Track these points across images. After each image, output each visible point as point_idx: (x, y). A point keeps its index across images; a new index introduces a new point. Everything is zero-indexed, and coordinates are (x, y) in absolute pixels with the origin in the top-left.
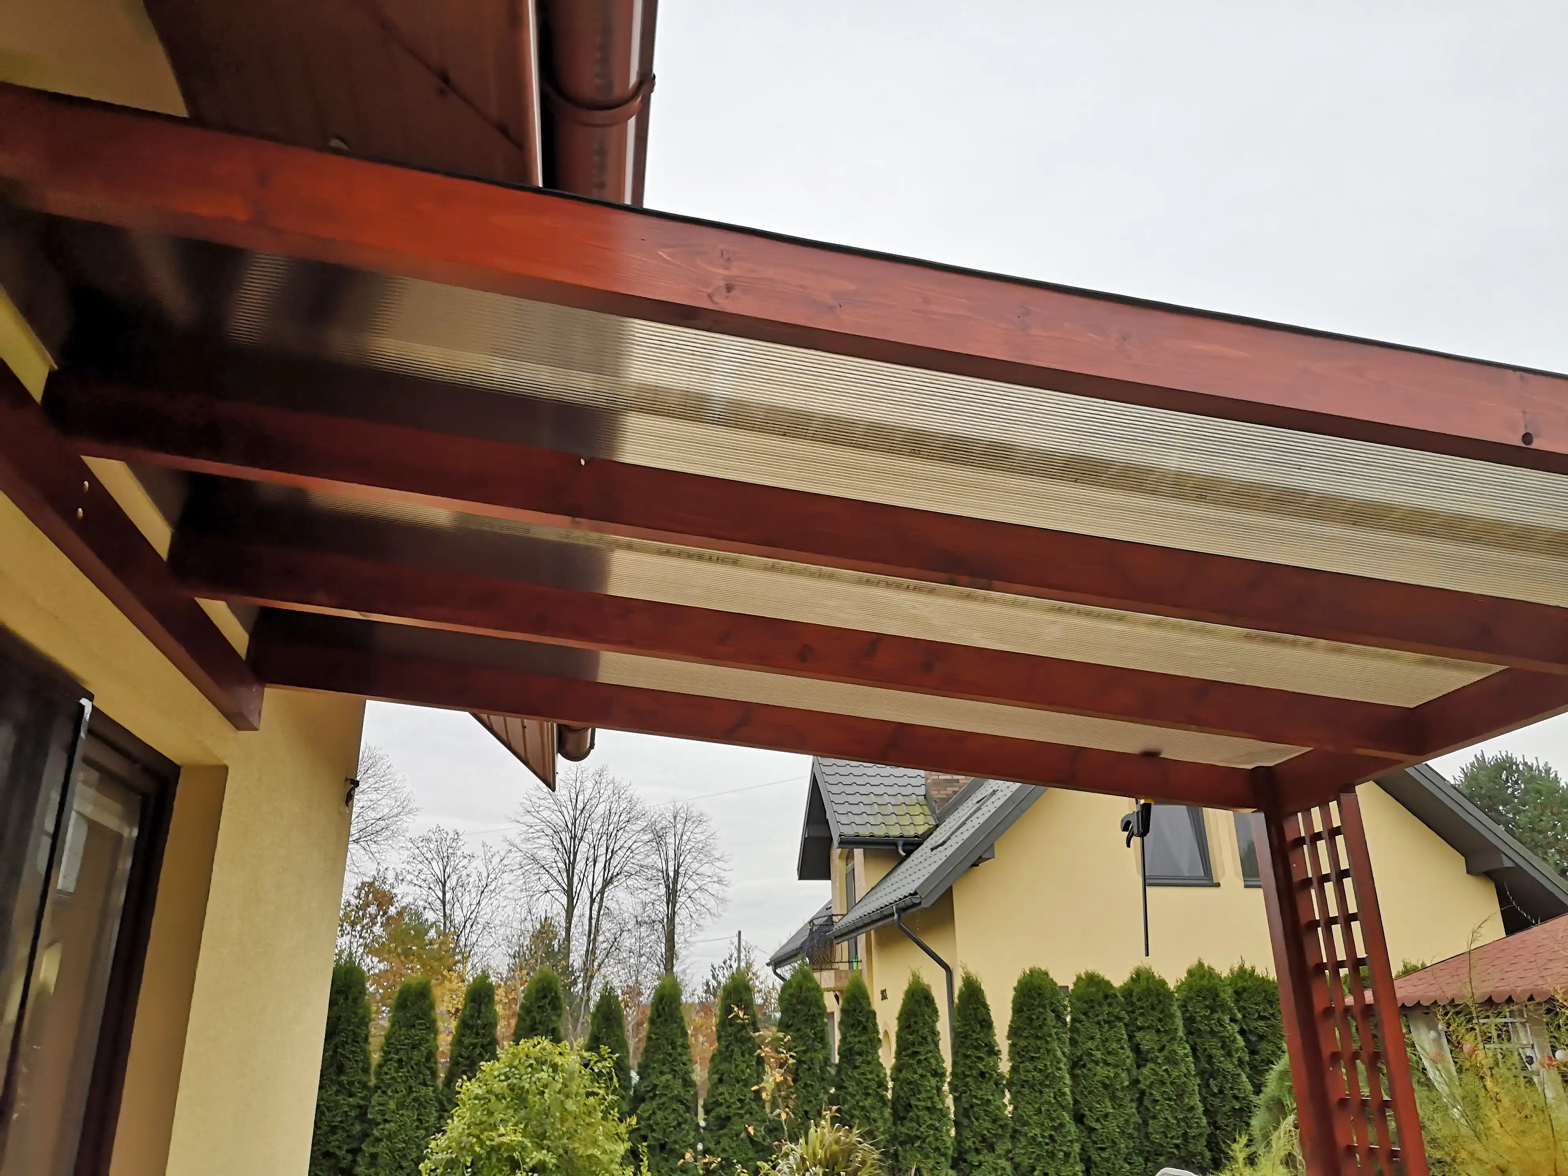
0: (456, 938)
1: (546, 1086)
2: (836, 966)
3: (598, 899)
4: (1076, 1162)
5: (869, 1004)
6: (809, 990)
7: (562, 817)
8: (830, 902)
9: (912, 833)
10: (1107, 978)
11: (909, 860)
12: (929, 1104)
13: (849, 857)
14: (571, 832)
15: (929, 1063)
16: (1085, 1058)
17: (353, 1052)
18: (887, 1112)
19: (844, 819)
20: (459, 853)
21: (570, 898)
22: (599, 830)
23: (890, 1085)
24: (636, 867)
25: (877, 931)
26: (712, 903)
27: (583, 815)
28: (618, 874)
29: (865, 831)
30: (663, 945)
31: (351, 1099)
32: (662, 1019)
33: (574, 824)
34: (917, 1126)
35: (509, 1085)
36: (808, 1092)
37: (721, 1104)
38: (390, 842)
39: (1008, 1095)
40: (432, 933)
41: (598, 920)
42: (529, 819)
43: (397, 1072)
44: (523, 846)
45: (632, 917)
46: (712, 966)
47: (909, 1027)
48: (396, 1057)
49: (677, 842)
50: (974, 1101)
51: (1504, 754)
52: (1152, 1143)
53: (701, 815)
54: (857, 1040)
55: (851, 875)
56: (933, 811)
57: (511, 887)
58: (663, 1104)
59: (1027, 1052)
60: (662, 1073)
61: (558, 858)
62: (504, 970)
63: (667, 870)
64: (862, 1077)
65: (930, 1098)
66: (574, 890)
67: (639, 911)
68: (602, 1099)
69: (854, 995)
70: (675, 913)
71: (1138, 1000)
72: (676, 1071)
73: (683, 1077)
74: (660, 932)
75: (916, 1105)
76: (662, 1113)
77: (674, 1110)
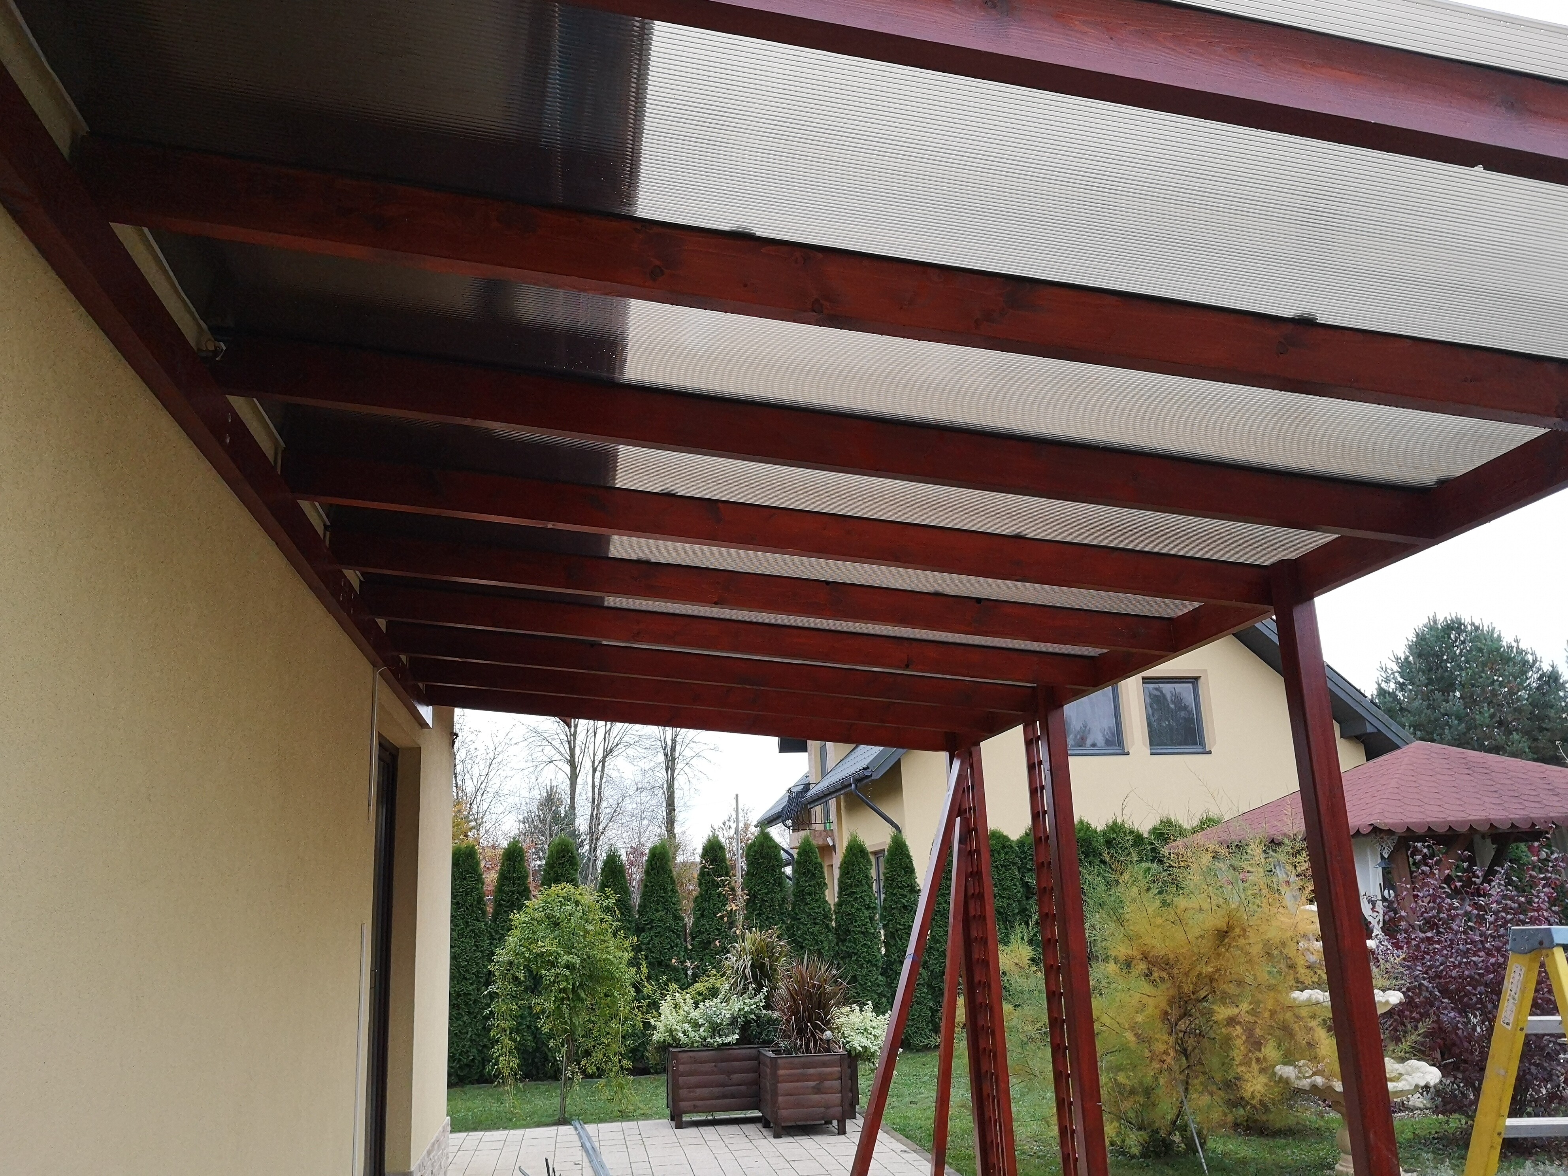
0: (469, 806)
2: (814, 826)
3: (599, 768)
8: (808, 773)
18: (832, 936)
21: (573, 767)
23: (834, 916)
24: (634, 737)
28: (618, 744)
30: (664, 809)
32: (655, 871)
34: (854, 946)
41: (601, 787)
45: (633, 783)
54: (807, 884)
55: (822, 751)
58: (659, 932)
60: (657, 911)
61: (559, 731)
63: (665, 739)
64: (811, 911)
65: (865, 925)
66: (577, 760)
67: (639, 778)
68: (611, 924)
69: (805, 850)
70: (674, 779)
71: (1028, 850)
72: (667, 909)
73: (673, 913)
74: (661, 798)
75: (853, 931)
76: (658, 939)
77: (667, 937)
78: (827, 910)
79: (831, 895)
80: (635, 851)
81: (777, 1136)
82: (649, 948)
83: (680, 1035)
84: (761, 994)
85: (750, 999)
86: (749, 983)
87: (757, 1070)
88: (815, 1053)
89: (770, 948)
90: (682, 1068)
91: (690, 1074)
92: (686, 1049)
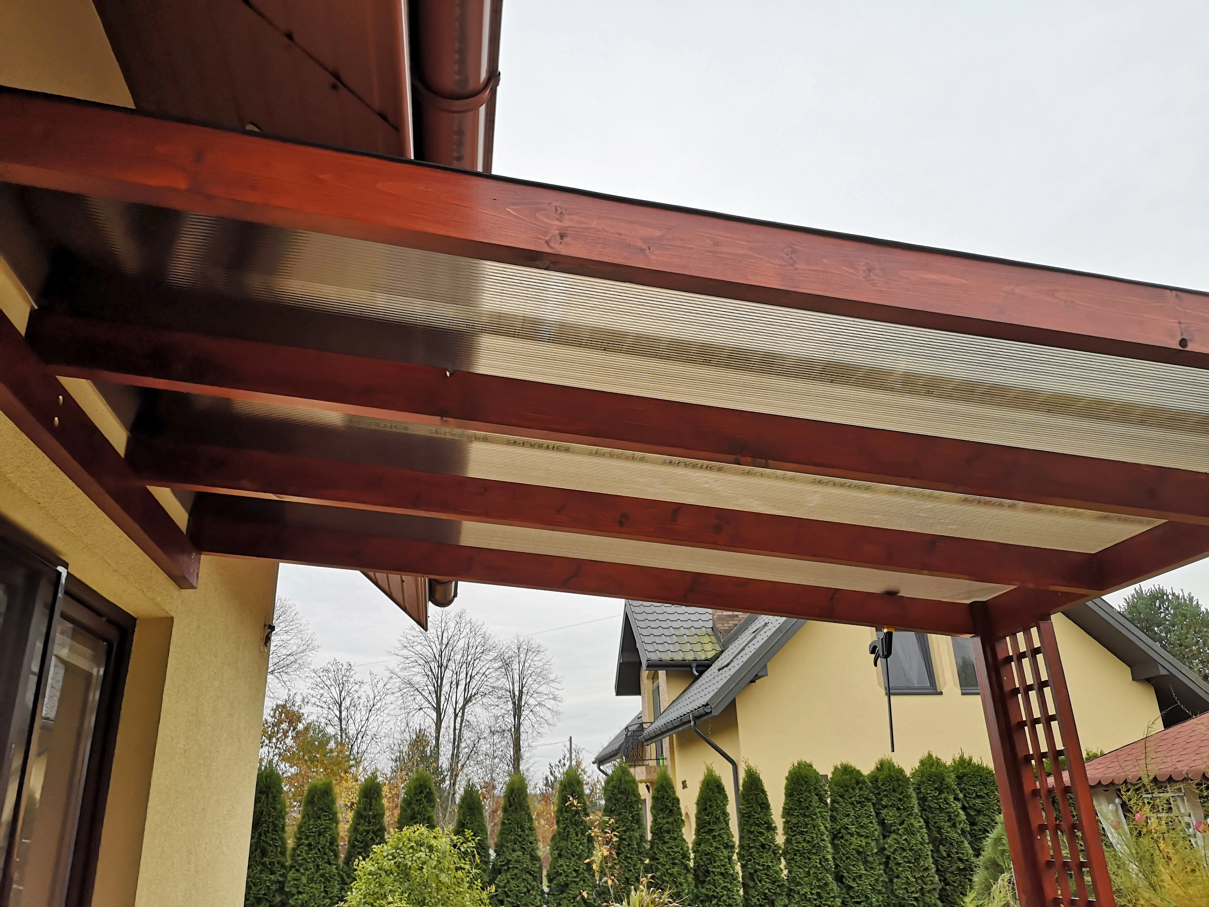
0: (350, 747)
1: (424, 863)
2: (646, 763)
3: (460, 714)
5: (674, 792)
6: (627, 782)
7: (431, 651)
8: (641, 713)
9: (703, 658)
10: (857, 768)
11: (701, 679)
12: (723, 870)
13: (655, 677)
14: (438, 662)
15: (723, 838)
16: (843, 831)
17: (273, 839)
18: (690, 877)
19: (650, 648)
20: (352, 680)
21: (439, 714)
22: (460, 660)
23: (692, 856)
24: (489, 688)
25: (678, 734)
26: (548, 715)
27: (447, 648)
28: (475, 694)
29: (666, 657)
30: (511, 749)
31: (272, 876)
32: (513, 808)
33: (441, 656)
34: (714, 888)
35: (395, 863)
36: (629, 863)
37: (561, 874)
38: (298, 673)
39: (783, 862)
40: (332, 744)
41: (460, 730)
42: (405, 652)
43: (307, 854)
44: (401, 674)
45: (487, 727)
46: (550, 765)
47: (705, 809)
48: (306, 842)
49: (521, 668)
50: (757, 867)
51: (1157, 587)
52: (897, 897)
53: (539, 646)
54: (665, 821)
55: (656, 691)
56: (719, 640)
57: (392, 706)
58: (516, 875)
59: (797, 828)
60: (514, 850)
61: (428, 683)
62: (388, 771)
63: (513, 690)
64: (670, 850)
65: (723, 866)
66: (442, 707)
67: (492, 723)
68: (468, 872)
69: (662, 786)
70: (520, 724)
71: (882, 785)
72: (525, 849)
73: (530, 853)
74: (509, 740)
75: (713, 872)
76: (514, 882)
77: (524, 879)
78: (685, 849)
79: (689, 834)
80: (488, 786)
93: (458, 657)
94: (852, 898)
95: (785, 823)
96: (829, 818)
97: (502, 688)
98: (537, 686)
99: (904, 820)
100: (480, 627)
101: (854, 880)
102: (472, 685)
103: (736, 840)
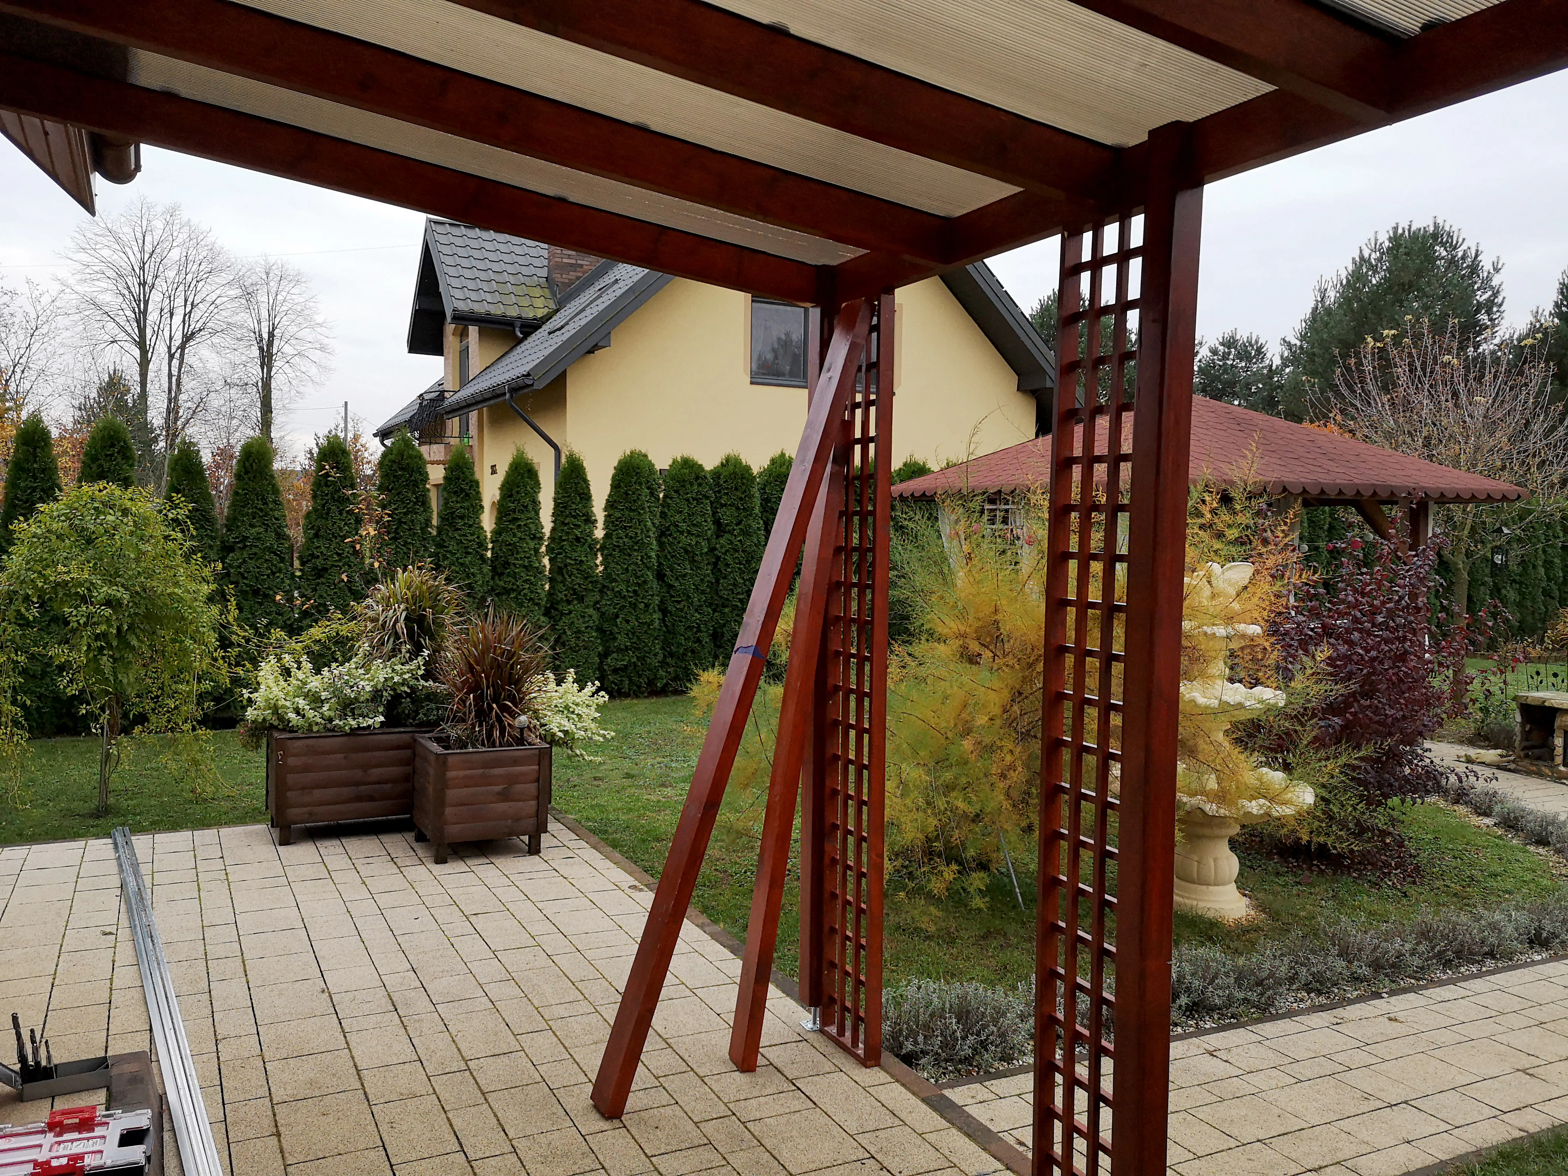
1: (114, 528)
2: (446, 440)
3: (177, 355)
4: (655, 612)
5: (473, 474)
6: (410, 457)
7: (126, 260)
8: (442, 378)
9: (531, 315)
10: (700, 463)
11: (526, 342)
12: (526, 563)
13: (463, 334)
14: (139, 278)
15: (529, 528)
16: (672, 528)
18: (486, 569)
19: (458, 294)
21: (144, 352)
22: (174, 279)
23: (490, 546)
24: (222, 324)
25: (489, 409)
26: (313, 371)
27: (153, 259)
28: (200, 330)
29: (480, 309)
30: (258, 409)
32: (250, 475)
33: (142, 268)
34: (513, 581)
35: (70, 526)
37: (318, 557)
39: (600, 558)
41: (179, 376)
42: (83, 257)
44: (77, 288)
45: (221, 377)
46: (317, 435)
47: (511, 496)
49: (271, 302)
50: (568, 561)
52: (721, 597)
53: (299, 274)
54: (458, 505)
55: (464, 353)
56: (554, 294)
57: (68, 334)
58: (255, 554)
59: (621, 522)
60: (252, 526)
61: (124, 306)
62: (69, 423)
63: (260, 331)
64: (462, 538)
65: (528, 558)
66: (148, 343)
67: (228, 371)
68: (181, 544)
69: (457, 465)
70: (270, 377)
71: (725, 482)
72: (268, 525)
73: (275, 530)
74: (255, 395)
75: (514, 564)
76: (253, 562)
77: (266, 560)
78: (482, 538)
79: (488, 522)
80: (223, 453)
81: (440, 860)
82: (240, 572)
83: (292, 716)
84: (420, 658)
85: (403, 664)
86: (401, 643)
87: (409, 762)
88: (501, 746)
89: (434, 594)
90: (291, 761)
91: (306, 769)
92: (299, 734)
93: (171, 274)
94: (672, 596)
95: (606, 516)
96: (658, 514)
97: (242, 327)
98: (296, 329)
99: (741, 521)
100: (205, 234)
101: (677, 579)
102: (196, 315)
103: (547, 529)
